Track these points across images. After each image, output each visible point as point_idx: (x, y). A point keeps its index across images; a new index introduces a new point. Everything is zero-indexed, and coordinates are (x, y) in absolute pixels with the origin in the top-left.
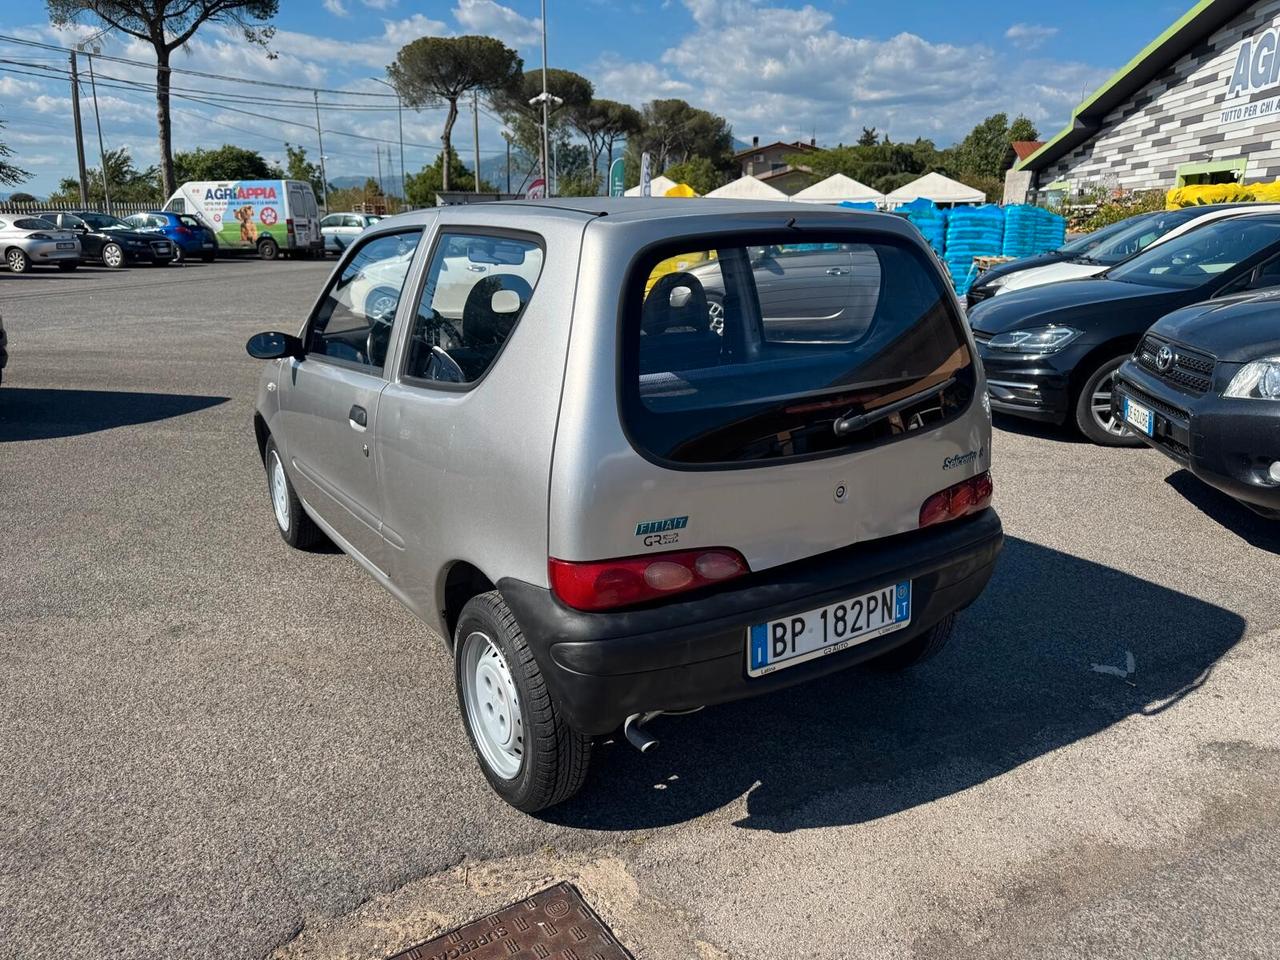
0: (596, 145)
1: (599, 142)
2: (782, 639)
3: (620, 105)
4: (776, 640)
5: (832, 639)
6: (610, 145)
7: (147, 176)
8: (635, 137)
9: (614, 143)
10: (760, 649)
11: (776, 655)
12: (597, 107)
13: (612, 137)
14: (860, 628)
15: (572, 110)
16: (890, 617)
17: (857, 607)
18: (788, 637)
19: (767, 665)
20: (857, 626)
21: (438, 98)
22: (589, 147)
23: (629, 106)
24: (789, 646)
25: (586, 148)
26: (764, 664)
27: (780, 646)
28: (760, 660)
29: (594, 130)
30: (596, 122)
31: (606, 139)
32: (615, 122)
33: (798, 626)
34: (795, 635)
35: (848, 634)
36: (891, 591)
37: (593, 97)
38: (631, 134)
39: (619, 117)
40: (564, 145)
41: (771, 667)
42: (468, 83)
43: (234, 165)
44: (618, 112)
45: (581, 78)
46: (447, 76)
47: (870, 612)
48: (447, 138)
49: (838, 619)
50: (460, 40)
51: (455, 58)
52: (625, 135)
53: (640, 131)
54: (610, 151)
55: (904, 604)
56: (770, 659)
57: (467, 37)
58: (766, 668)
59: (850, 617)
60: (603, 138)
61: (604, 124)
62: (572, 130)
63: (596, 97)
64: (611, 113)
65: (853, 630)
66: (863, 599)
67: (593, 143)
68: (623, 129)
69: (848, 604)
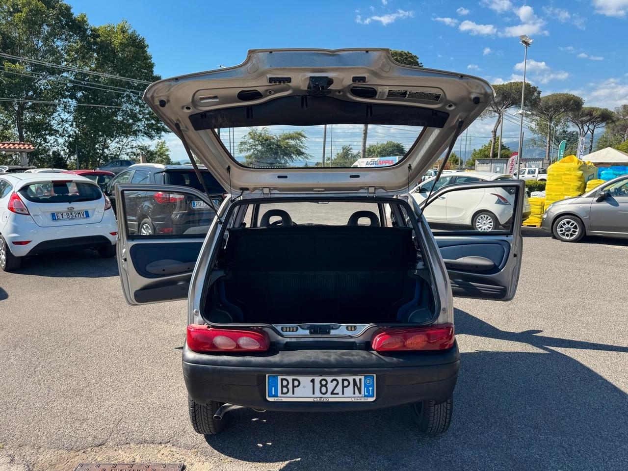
0: (584, 131)
1: (586, 128)
2: (286, 386)
3: (601, 109)
4: (282, 386)
5: (318, 394)
6: (593, 131)
7: (356, 155)
8: (610, 125)
9: (595, 130)
10: (273, 388)
11: (282, 393)
12: (586, 111)
13: (595, 126)
14: (338, 394)
15: (570, 114)
16: (360, 393)
17: (335, 382)
18: (290, 386)
19: (277, 397)
20: (335, 392)
21: (493, 113)
22: (579, 132)
23: (606, 110)
24: (291, 391)
25: (577, 133)
26: (276, 396)
27: (285, 390)
28: (273, 393)
29: (583, 123)
30: (584, 119)
31: (590, 127)
32: (596, 118)
33: (296, 383)
34: (294, 387)
35: (329, 394)
36: (360, 380)
37: (584, 106)
38: (607, 123)
39: (600, 115)
40: (564, 131)
41: (280, 398)
42: (509, 104)
43: (391, 149)
44: (599, 113)
45: (576, 97)
46: (498, 102)
47: (343, 387)
48: (495, 132)
49: (322, 386)
50: (507, 85)
51: (503, 94)
52: (604, 124)
53: (613, 122)
54: (593, 134)
55: (371, 388)
56: (279, 394)
57: (511, 83)
58: (277, 398)
59: (331, 386)
60: (588, 127)
61: (590, 120)
62: (570, 124)
63: (586, 106)
64: (594, 114)
65: (332, 393)
66: (340, 379)
67: (582, 130)
68: (602, 121)
69: (329, 379)
